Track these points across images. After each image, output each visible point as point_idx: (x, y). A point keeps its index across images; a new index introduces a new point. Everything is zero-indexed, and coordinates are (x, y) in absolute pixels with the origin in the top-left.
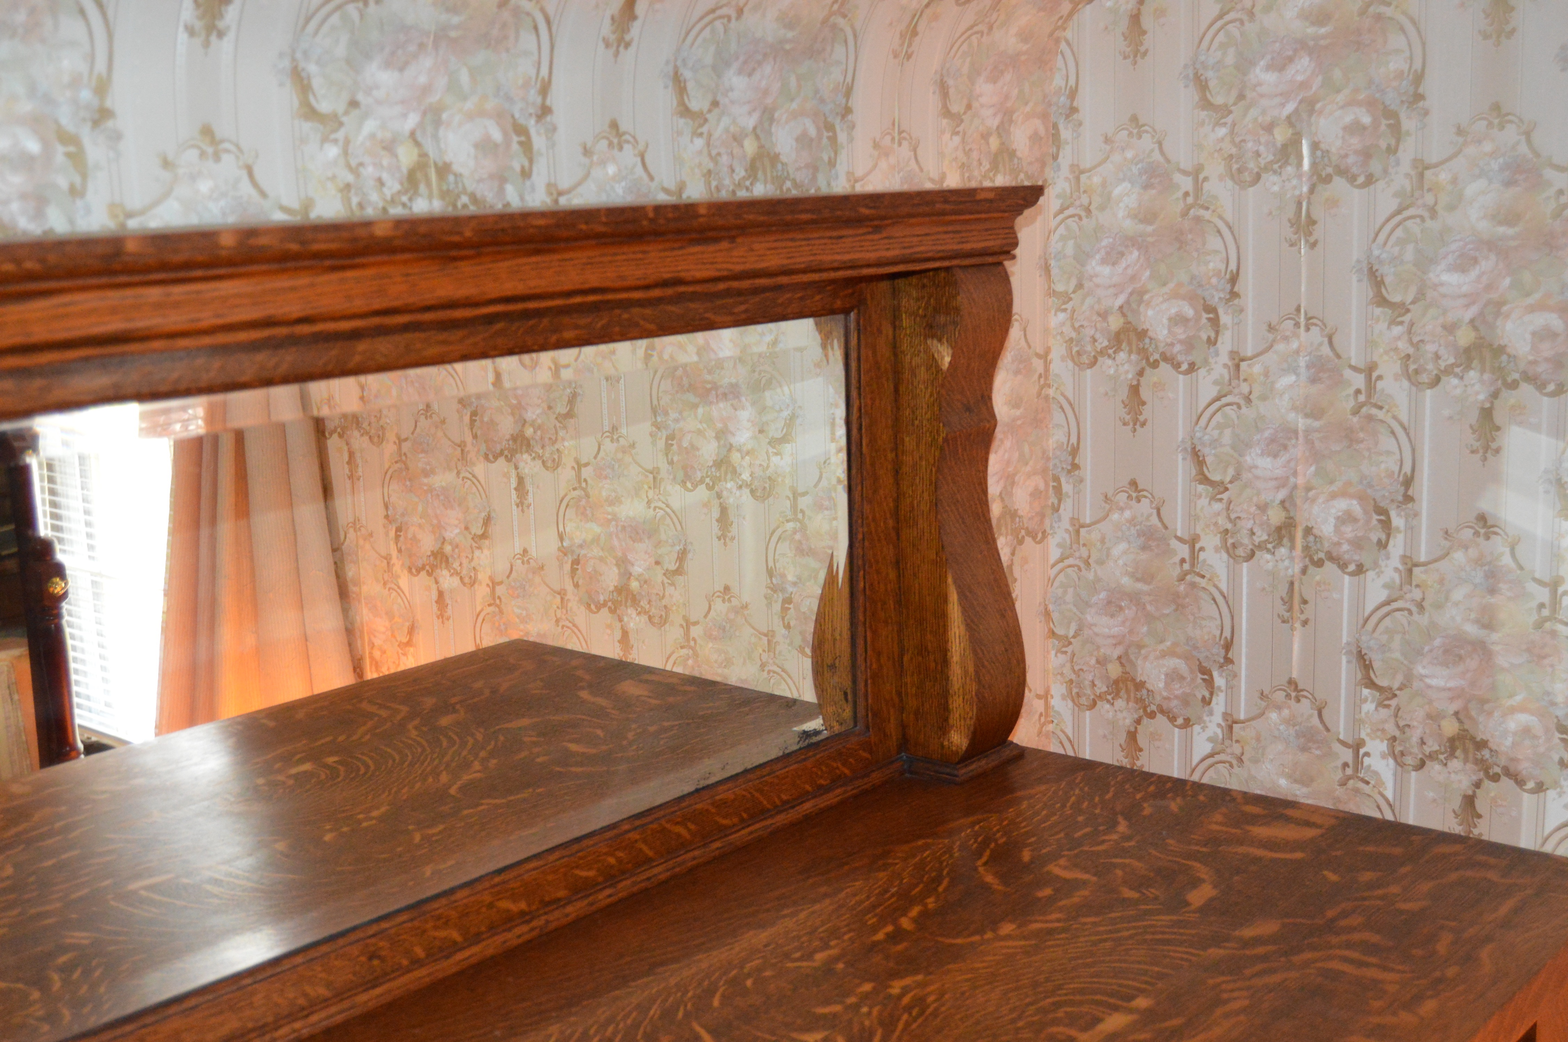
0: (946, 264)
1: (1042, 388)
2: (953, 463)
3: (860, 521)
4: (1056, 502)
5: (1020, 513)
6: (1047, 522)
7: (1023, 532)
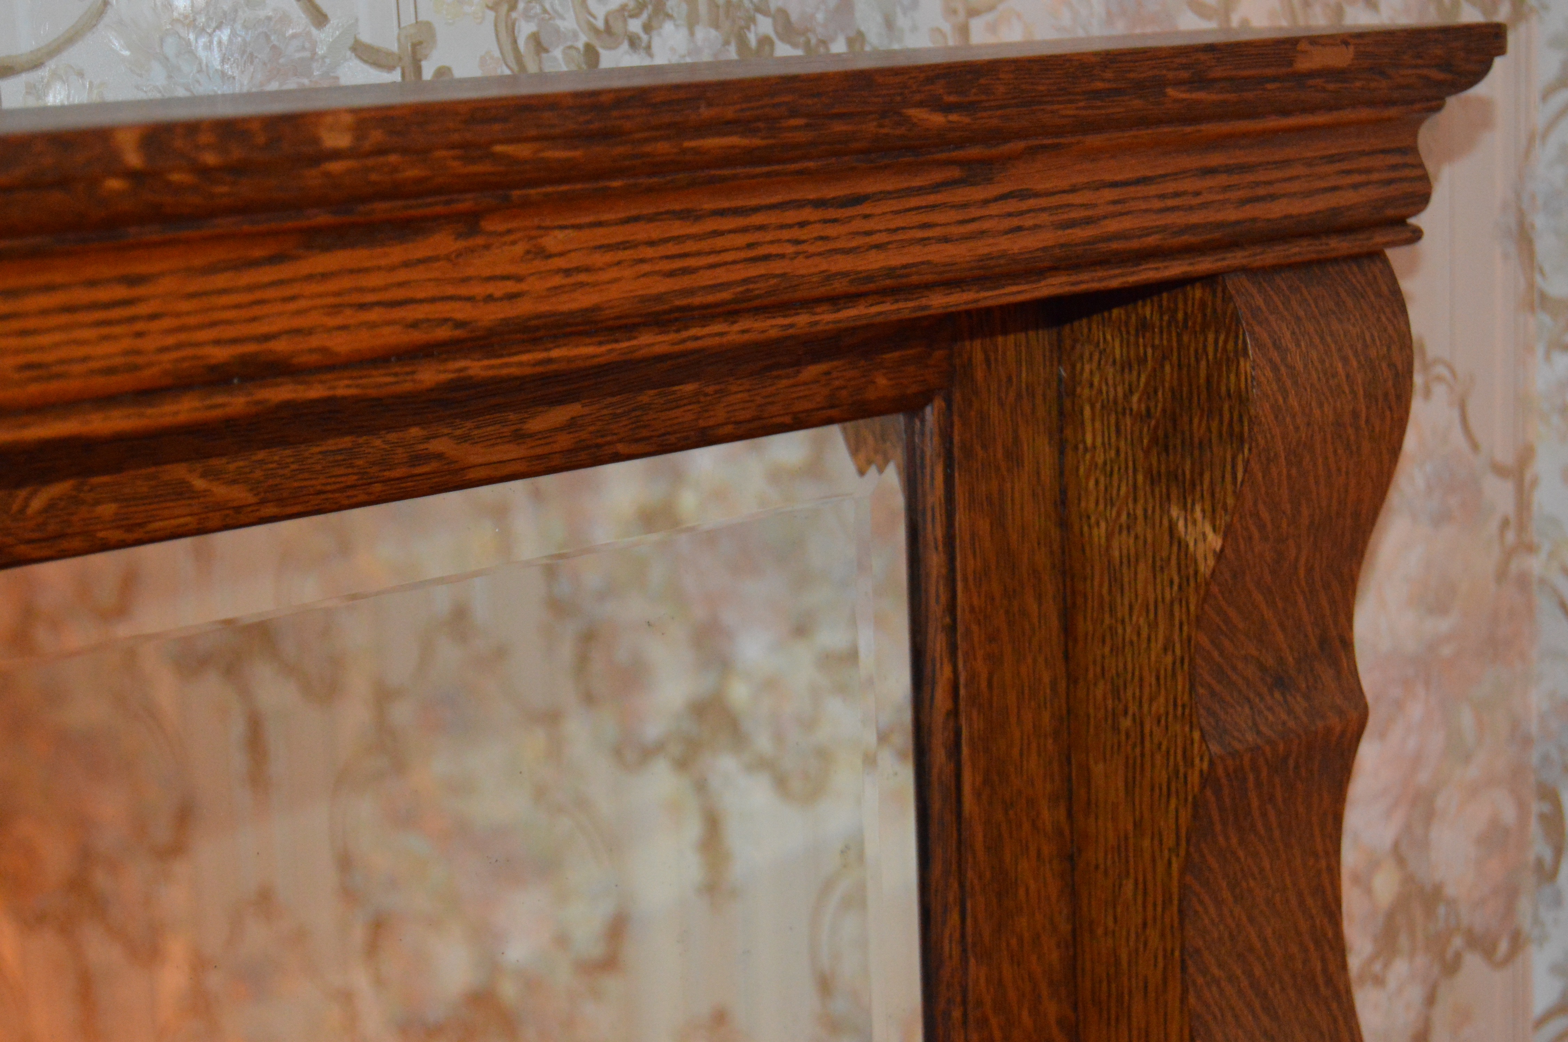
0: (1205, 265)
1: (1509, 555)
2: (1234, 841)
3: (957, 1014)
4: (1548, 855)
5: (1450, 891)
6: (1524, 905)
7: (1458, 942)
